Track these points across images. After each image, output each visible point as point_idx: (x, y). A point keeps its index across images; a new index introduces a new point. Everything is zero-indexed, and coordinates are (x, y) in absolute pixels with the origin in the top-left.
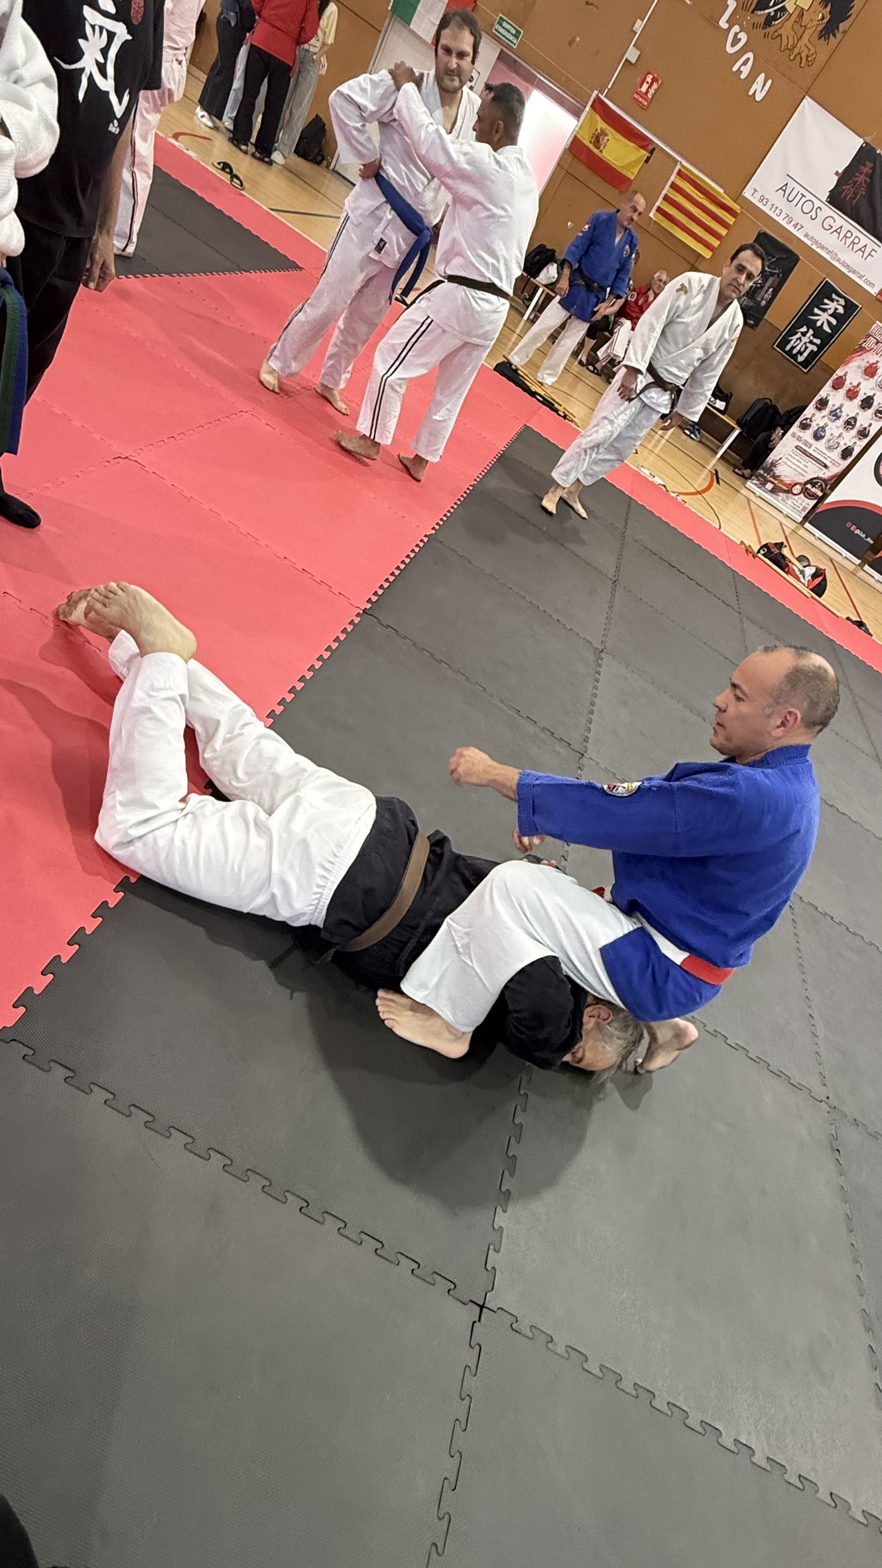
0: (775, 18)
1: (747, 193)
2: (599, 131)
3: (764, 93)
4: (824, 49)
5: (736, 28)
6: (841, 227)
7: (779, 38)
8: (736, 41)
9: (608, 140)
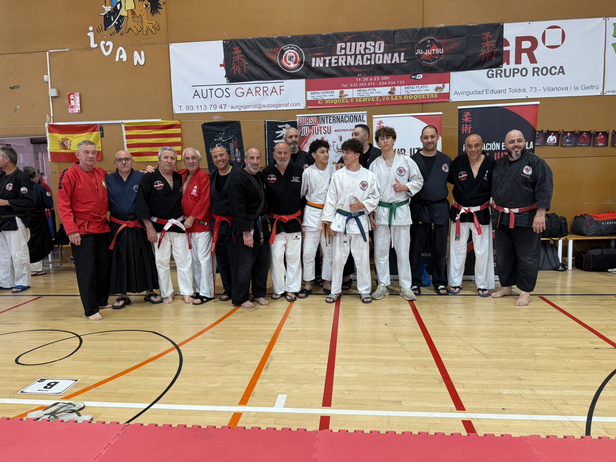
0: (120, 24)
1: (177, 111)
2: (61, 140)
3: (143, 59)
4: (160, 17)
5: (103, 43)
6: (249, 89)
7: (130, 30)
8: (107, 48)
9: (71, 141)
